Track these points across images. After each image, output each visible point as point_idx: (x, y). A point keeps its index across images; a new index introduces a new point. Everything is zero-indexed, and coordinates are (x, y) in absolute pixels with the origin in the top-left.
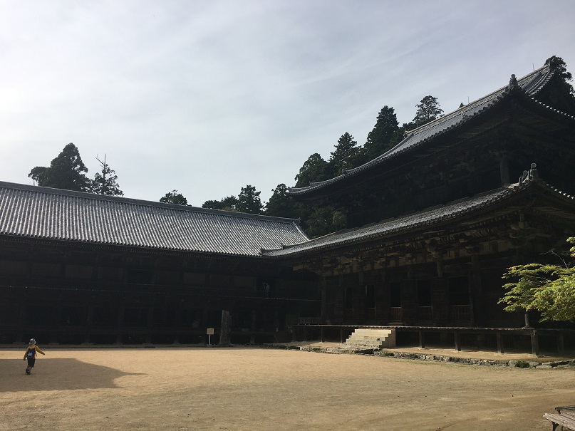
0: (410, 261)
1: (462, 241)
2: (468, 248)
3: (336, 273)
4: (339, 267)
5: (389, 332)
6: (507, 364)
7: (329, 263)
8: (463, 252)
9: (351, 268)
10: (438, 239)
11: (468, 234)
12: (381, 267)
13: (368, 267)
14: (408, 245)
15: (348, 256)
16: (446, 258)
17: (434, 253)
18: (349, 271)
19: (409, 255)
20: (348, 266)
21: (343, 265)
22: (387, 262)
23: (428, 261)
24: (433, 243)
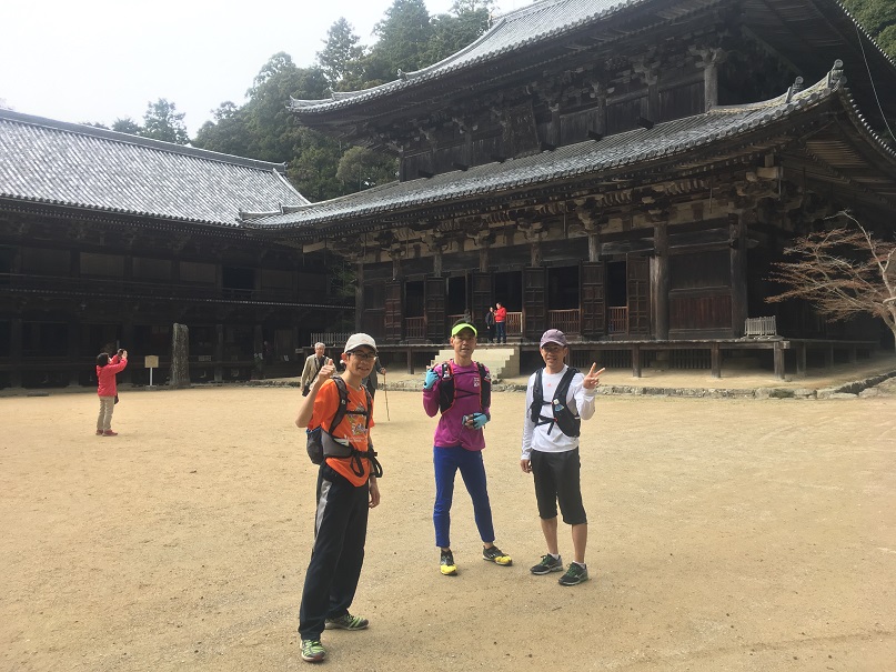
0: (537, 236)
1: (647, 200)
2: (651, 213)
3: (385, 258)
4: (396, 246)
5: (511, 352)
6: (754, 394)
7: (376, 239)
8: (639, 222)
9: (417, 249)
10: (599, 197)
11: (659, 189)
12: (479, 247)
13: (451, 248)
14: (539, 208)
15: (417, 228)
16: (604, 232)
17: (587, 222)
18: (411, 255)
19: (537, 226)
20: (411, 245)
21: (402, 243)
22: (491, 239)
23: (570, 236)
24: (590, 204)
